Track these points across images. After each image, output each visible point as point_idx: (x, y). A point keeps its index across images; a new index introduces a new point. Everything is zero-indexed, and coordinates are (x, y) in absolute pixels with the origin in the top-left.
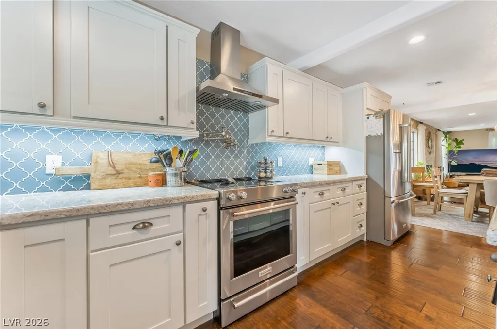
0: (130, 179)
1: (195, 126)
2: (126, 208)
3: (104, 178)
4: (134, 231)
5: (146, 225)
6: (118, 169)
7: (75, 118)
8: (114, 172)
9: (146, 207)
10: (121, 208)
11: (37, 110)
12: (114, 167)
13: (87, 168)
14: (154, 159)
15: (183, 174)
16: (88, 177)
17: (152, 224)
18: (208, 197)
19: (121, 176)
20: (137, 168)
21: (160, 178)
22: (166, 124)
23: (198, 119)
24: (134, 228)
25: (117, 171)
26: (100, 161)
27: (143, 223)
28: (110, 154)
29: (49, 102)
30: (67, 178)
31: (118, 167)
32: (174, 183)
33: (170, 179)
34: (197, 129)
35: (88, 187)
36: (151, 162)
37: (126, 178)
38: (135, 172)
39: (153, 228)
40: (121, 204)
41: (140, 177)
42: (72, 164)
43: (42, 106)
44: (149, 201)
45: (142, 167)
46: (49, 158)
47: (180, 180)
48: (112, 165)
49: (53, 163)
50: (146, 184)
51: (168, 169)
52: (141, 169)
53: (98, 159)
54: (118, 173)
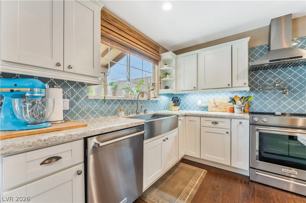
0: (221, 109)
1: (247, 85)
2: (209, 116)
3: (212, 108)
4: (212, 124)
5: (216, 123)
6: (216, 105)
7: (202, 89)
8: (215, 106)
9: (215, 117)
10: (208, 116)
11: (194, 89)
12: (215, 104)
13: (208, 104)
14: (229, 101)
15: (243, 108)
16: (208, 107)
17: (218, 123)
18: (242, 118)
19: (217, 107)
20: (224, 105)
21: (232, 109)
22: (231, 87)
23: (249, 80)
24: (212, 123)
25: (216, 106)
26: (211, 102)
27: (216, 122)
28: (214, 100)
29: (196, 87)
30: (202, 107)
31: (217, 104)
32: (238, 112)
33: (235, 110)
34: (249, 86)
35: (207, 111)
36: (228, 102)
37: (219, 108)
38: (223, 106)
39: (218, 124)
40: (208, 115)
41: (225, 108)
42: (204, 103)
43: (195, 88)
44: (217, 115)
45: (226, 104)
46: (198, 101)
47: (241, 111)
48: (215, 103)
49: (199, 103)
50: (227, 112)
51: (235, 105)
52: (225, 105)
53: (211, 101)
54: (217, 106)
